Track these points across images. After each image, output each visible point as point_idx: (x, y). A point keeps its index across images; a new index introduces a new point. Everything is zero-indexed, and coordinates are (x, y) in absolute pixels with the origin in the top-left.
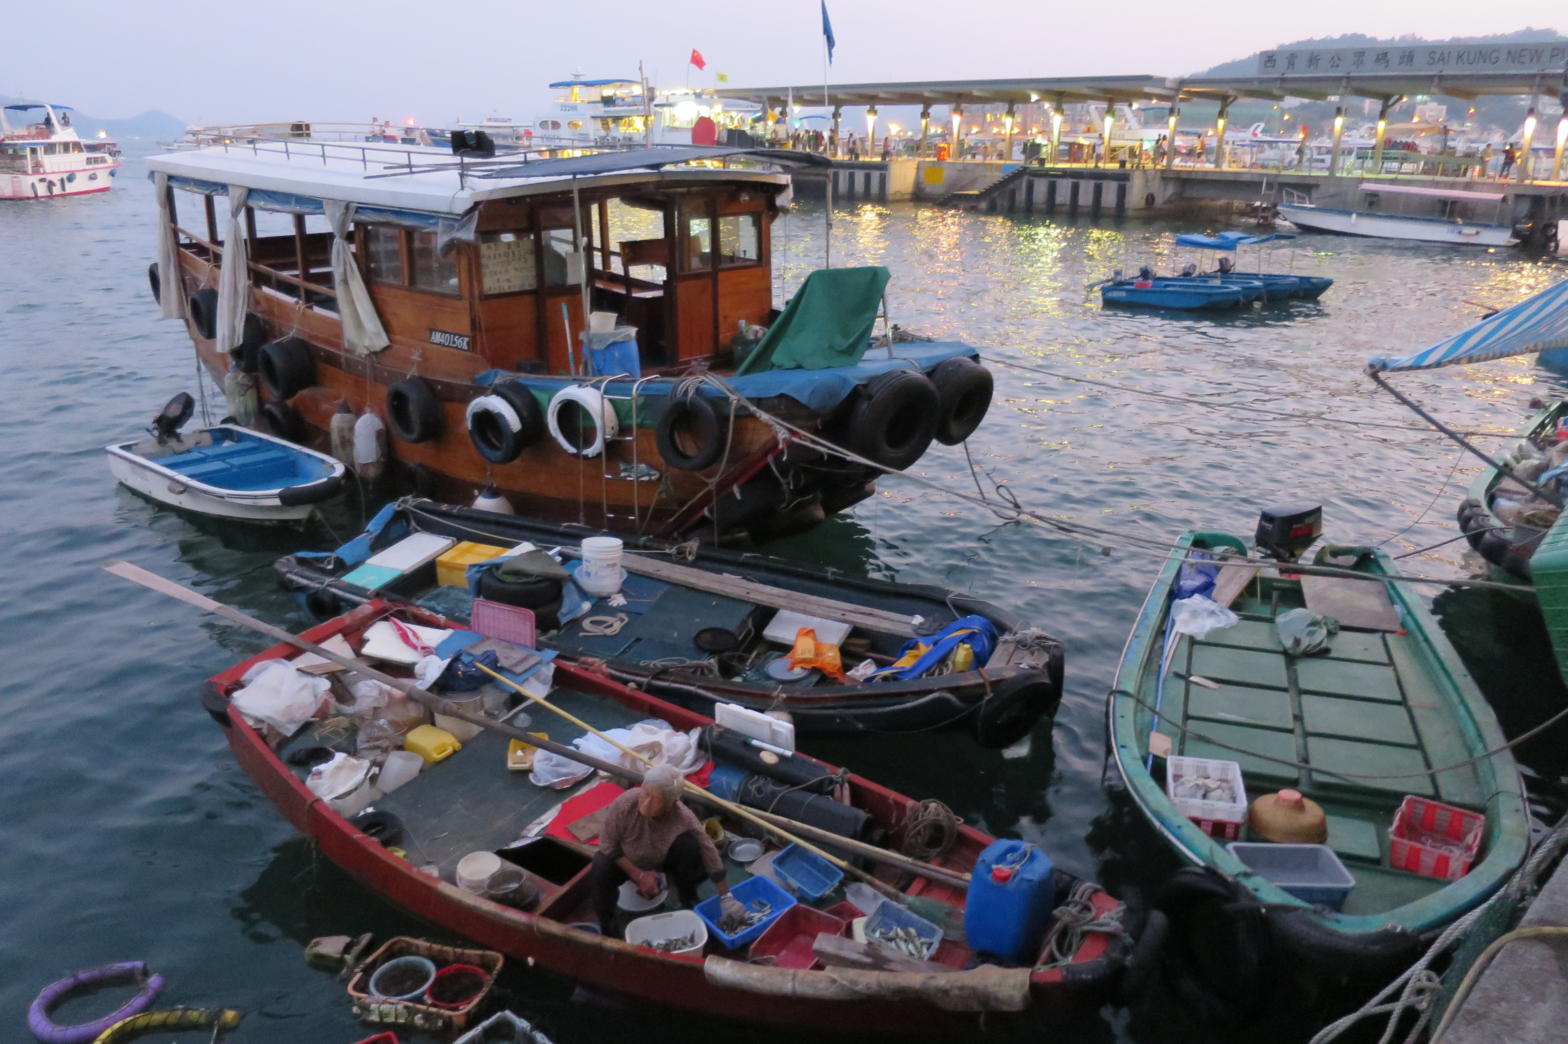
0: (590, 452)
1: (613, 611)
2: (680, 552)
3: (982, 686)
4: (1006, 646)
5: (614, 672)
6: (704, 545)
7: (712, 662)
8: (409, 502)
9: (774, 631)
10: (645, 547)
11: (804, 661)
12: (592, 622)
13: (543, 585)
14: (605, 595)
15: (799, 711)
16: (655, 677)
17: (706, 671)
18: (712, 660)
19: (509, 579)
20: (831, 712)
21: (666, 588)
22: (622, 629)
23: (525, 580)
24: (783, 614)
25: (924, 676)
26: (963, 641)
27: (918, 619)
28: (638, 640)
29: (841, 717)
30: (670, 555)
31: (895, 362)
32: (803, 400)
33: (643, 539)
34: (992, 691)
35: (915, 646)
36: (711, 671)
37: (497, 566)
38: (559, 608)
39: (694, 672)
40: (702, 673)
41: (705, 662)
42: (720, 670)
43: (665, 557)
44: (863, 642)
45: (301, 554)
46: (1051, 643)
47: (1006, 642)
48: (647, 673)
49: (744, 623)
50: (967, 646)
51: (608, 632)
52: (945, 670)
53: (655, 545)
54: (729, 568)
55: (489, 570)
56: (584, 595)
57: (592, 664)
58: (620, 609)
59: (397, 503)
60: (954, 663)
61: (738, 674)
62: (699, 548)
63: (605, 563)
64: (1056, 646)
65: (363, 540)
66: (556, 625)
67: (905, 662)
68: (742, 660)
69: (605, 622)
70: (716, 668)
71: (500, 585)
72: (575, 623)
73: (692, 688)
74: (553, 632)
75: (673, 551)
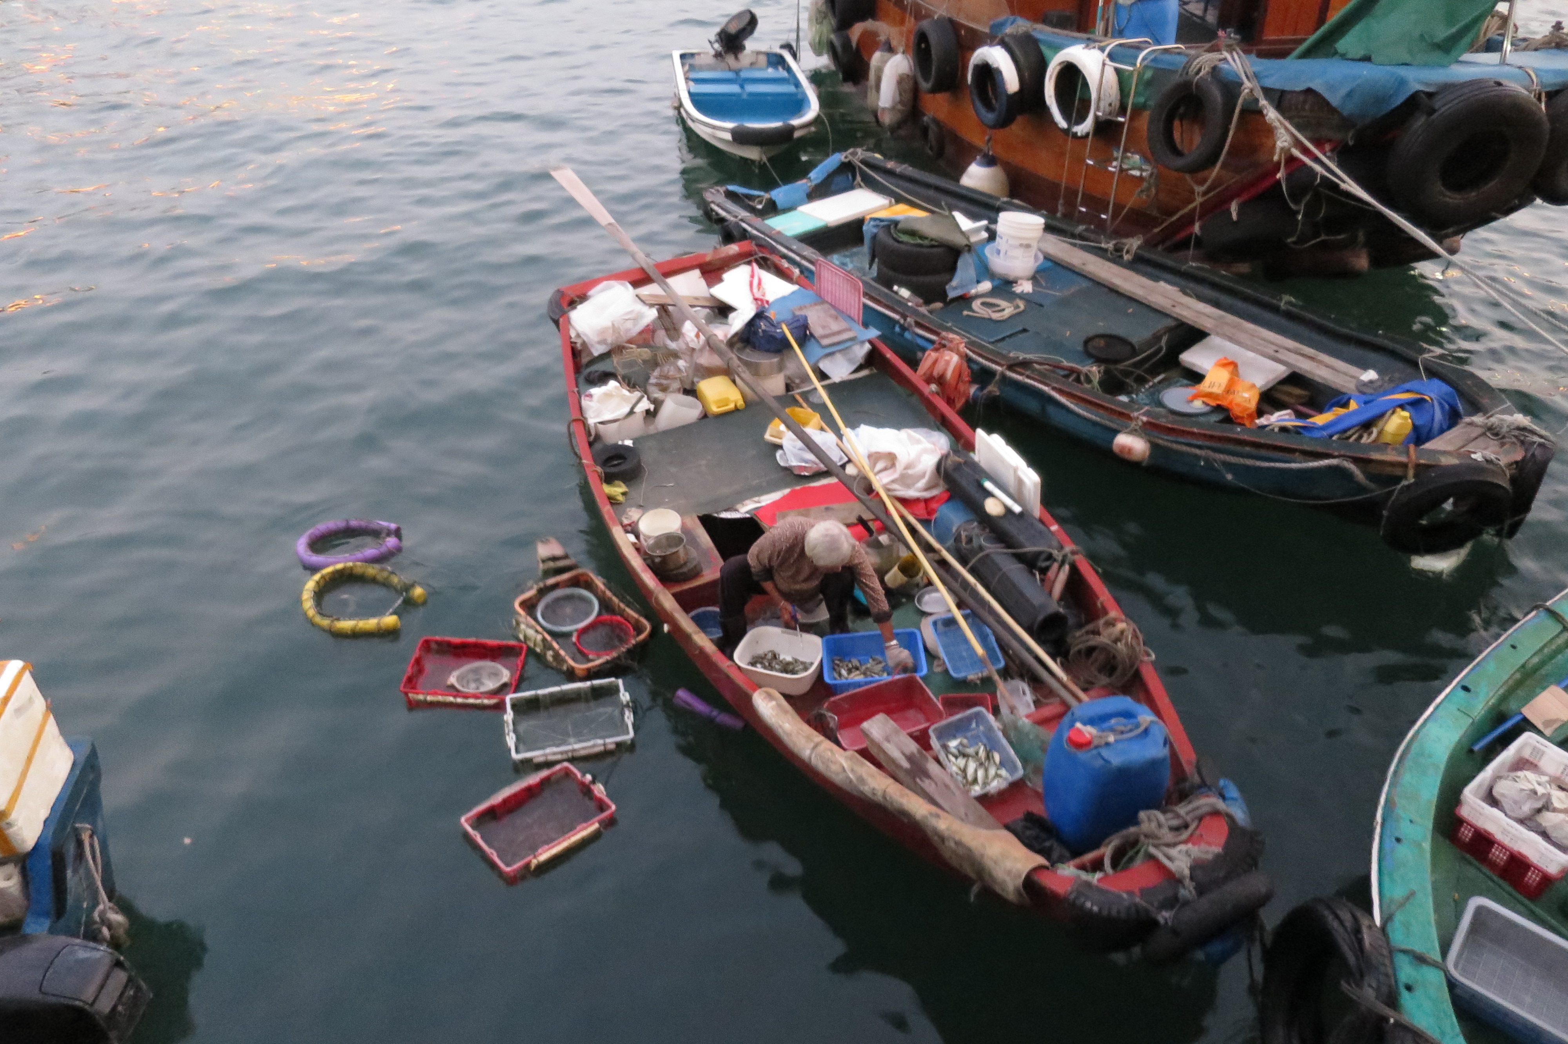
0: (1081, 129)
1: (1011, 296)
2: (1118, 249)
3: (1404, 466)
4: (1469, 429)
5: (971, 354)
6: (1149, 244)
7: (1095, 371)
8: (858, 154)
9: (1192, 357)
10: (1082, 237)
11: (1209, 395)
12: (983, 304)
13: (935, 250)
14: (1011, 279)
15: (1160, 442)
16: (1011, 368)
17: (1082, 378)
18: (1094, 369)
19: (904, 238)
20: (1198, 452)
21: (1085, 284)
22: (1012, 317)
23: (919, 241)
24: (1214, 340)
25: (1335, 438)
26: (1402, 407)
27: (1370, 375)
28: (1025, 330)
29: (1207, 460)
30: (1106, 250)
31: (1506, 69)
32: (1335, 100)
33: (1081, 228)
34: (1416, 476)
35: (1345, 405)
36: (1089, 380)
37: (896, 223)
38: (951, 280)
39: (1066, 376)
40: (1078, 380)
41: (1085, 369)
42: (1101, 383)
43: (1101, 253)
44: (1297, 391)
45: (731, 188)
46: (1536, 439)
47: (1471, 424)
48: (1003, 362)
49: (1157, 338)
50: (1406, 414)
51: (995, 316)
52: (1365, 436)
53: (1092, 236)
54: (1169, 276)
55: (888, 227)
56: (985, 271)
57: (951, 341)
58: (1022, 296)
59: (844, 154)
60: (1380, 433)
61: (1128, 393)
62: (1139, 248)
63: (1017, 243)
64: (1541, 445)
65: (803, 186)
66: (942, 296)
67: (1320, 420)
68: (1141, 381)
69: (998, 306)
70: (1096, 378)
71: (896, 244)
72: (965, 300)
73: (1045, 388)
74: (938, 305)
75: (1110, 246)
